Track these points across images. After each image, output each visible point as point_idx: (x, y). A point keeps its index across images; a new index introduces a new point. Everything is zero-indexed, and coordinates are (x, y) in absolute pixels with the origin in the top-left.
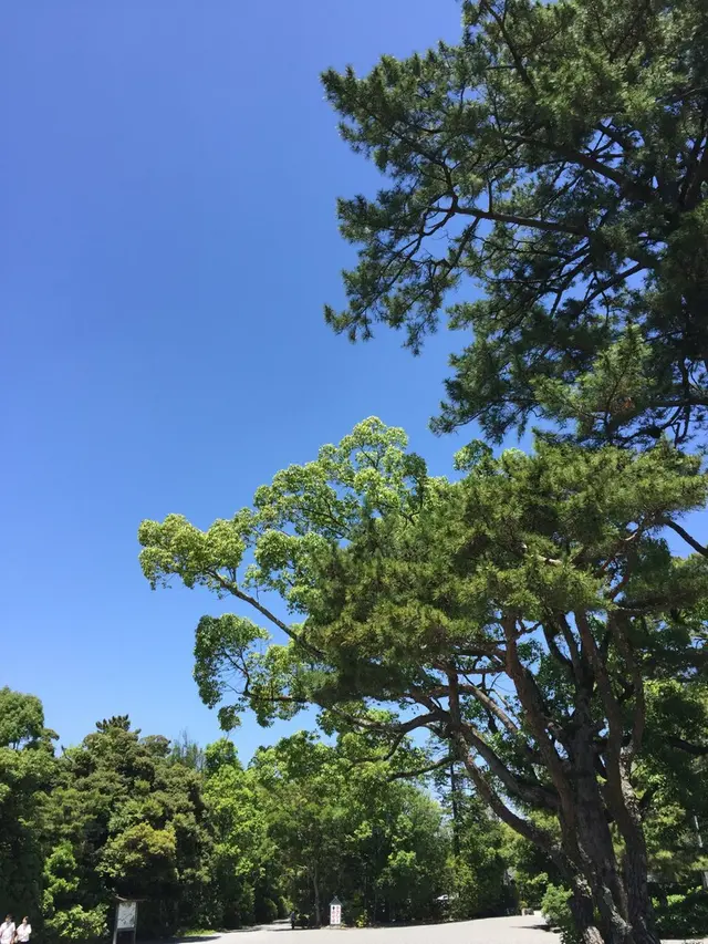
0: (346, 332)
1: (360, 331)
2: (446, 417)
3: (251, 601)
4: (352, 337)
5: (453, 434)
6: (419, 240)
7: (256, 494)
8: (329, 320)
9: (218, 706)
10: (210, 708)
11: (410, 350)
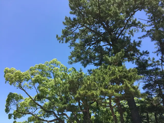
0: (59, 41)
1: (62, 41)
2: (71, 61)
3: (24, 90)
4: (60, 42)
5: (72, 65)
6: (77, 28)
7: (30, 68)
8: (57, 37)
9: (9, 113)
10: (7, 113)
11: (69, 47)
